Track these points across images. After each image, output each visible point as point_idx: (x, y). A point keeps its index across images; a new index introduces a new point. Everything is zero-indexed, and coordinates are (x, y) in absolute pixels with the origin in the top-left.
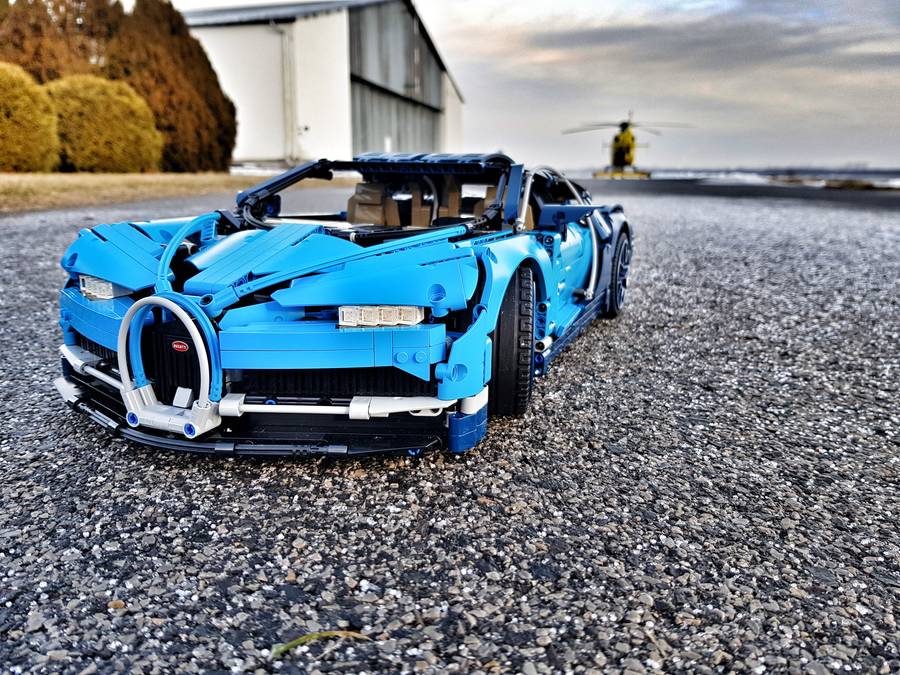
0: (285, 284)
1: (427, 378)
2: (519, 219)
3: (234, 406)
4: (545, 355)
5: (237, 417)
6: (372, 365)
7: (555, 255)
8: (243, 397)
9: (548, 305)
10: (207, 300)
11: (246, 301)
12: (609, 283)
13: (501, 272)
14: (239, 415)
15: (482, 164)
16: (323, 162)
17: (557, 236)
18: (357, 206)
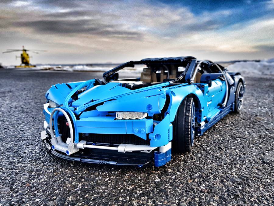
0: (102, 104)
1: (145, 138)
2: (191, 79)
3: (82, 145)
4: (201, 128)
5: (82, 149)
6: (125, 133)
7: (205, 91)
8: (85, 142)
9: (202, 110)
10: (76, 109)
11: (88, 109)
12: (234, 100)
13: (177, 99)
14: (83, 148)
15: (182, 60)
16: (132, 62)
17: (206, 85)
18: (143, 75)
